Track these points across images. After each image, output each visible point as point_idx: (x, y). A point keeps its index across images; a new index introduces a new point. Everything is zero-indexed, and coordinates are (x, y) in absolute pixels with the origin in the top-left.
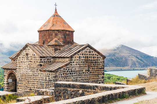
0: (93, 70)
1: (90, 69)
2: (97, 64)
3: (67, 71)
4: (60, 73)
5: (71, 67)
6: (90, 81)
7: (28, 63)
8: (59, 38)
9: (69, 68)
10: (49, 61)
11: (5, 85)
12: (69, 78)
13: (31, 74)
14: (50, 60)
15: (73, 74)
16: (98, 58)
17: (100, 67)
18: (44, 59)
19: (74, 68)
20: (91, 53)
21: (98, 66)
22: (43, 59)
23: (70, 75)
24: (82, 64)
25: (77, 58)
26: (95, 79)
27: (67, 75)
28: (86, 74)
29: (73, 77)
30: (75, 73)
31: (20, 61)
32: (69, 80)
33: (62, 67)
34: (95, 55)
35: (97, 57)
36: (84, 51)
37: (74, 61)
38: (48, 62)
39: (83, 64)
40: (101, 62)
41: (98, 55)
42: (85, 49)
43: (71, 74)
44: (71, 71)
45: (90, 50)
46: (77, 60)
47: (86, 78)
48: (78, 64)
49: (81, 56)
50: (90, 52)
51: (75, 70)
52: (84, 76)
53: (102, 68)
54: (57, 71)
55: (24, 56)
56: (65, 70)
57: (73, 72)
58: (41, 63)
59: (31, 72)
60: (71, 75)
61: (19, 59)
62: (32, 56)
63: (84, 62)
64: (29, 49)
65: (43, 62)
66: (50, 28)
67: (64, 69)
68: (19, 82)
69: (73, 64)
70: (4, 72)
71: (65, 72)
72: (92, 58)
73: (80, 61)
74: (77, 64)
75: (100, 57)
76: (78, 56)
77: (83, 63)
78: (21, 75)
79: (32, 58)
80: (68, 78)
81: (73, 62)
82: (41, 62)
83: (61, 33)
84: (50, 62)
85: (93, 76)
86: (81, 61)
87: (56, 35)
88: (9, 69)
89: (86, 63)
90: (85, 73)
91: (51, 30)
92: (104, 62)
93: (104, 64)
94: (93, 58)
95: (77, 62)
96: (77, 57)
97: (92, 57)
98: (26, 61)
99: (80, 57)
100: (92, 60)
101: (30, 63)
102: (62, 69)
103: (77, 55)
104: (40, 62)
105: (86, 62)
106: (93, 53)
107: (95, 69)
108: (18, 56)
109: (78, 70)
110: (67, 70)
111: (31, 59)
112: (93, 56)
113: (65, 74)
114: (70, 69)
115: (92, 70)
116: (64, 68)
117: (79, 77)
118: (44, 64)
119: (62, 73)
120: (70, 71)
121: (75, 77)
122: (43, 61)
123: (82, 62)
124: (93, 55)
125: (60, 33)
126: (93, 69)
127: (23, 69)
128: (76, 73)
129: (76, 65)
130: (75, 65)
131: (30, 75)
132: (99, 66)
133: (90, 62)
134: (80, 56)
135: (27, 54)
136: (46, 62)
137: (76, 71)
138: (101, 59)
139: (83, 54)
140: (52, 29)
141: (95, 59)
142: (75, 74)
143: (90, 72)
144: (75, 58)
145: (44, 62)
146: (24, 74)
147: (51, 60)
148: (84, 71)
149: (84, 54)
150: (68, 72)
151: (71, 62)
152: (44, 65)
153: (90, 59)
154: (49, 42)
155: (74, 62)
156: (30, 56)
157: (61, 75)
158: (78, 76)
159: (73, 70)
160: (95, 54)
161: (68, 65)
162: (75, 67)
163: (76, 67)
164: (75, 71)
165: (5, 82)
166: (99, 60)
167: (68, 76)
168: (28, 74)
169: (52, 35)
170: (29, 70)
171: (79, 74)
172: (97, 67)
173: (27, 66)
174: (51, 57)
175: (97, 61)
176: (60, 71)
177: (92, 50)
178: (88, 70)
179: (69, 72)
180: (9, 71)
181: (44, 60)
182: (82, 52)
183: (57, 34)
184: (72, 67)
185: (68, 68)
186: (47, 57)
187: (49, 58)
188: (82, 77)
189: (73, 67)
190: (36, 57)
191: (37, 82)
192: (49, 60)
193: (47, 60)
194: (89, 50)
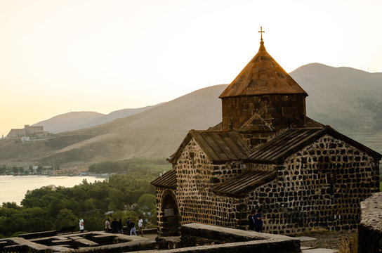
0: (343, 189)
1: (334, 188)
2: (355, 174)
3: (271, 195)
4: (252, 199)
5: (280, 184)
6: (338, 217)
7: (194, 175)
8: (264, 114)
9: (275, 186)
10: (237, 169)
11: (160, 222)
12: (276, 211)
13: (200, 200)
14: (239, 167)
15: (286, 200)
16: (358, 159)
17: (365, 182)
18: (224, 165)
19: (289, 185)
20: (337, 148)
21: (359, 180)
22: (221, 166)
23: (279, 203)
24: (311, 177)
25: (296, 163)
26: (351, 212)
27: (271, 204)
28: (322, 200)
29: (286, 209)
30: (291, 199)
31: (181, 170)
32: (276, 214)
33: (257, 185)
34: (350, 152)
35: (354, 156)
36: (314, 145)
37: (289, 169)
38: (234, 171)
39: (315, 177)
40: (368, 169)
41: (359, 151)
42: (318, 139)
43: (280, 200)
44: (282, 194)
45: (333, 141)
46: (298, 167)
47: (325, 210)
48: (300, 177)
49: (308, 156)
50: (333, 146)
51: (291, 191)
52: (317, 206)
53: (372, 185)
54: (243, 194)
55: (187, 158)
56: (265, 192)
57: (286, 196)
58: (216, 176)
59: (200, 196)
60: (281, 204)
61: (179, 165)
62: (200, 159)
63: (315, 172)
64: (194, 144)
65: (220, 173)
66: (243, 91)
67: (262, 190)
68: (183, 217)
69: (287, 176)
70: (157, 192)
71: (265, 197)
72: (339, 160)
73: (304, 170)
74: (298, 177)
75: (366, 155)
76: (299, 157)
77: (313, 174)
78: (184, 201)
79: (201, 164)
80: (273, 210)
81: (286, 173)
82: (217, 173)
83: (268, 101)
84: (240, 171)
85: (345, 204)
86: (309, 169)
87: (257, 106)
88: (165, 187)
89: (321, 174)
90: (321, 198)
91: (245, 96)
92: (377, 168)
93: (378, 174)
94: (342, 159)
95: (297, 173)
96: (295, 160)
97: (339, 157)
98: (190, 169)
99: (304, 161)
100: (339, 165)
101: (197, 174)
102: (257, 190)
103: (296, 155)
104: (214, 174)
105: (323, 172)
106: (344, 148)
107: (351, 188)
108: (177, 159)
109: (300, 192)
110: (271, 191)
111: (200, 166)
112: (342, 156)
113: (264, 201)
114: (277, 188)
115: (340, 191)
116: (262, 187)
117: (305, 209)
118: (225, 178)
119: (257, 198)
120: (279, 193)
121: (292, 207)
122: (222, 171)
123: (310, 172)
124: (342, 154)
125: (266, 102)
126: (343, 186)
127: (188, 188)
128: (296, 199)
129: (294, 178)
130: (291, 179)
131: (199, 202)
132: (364, 180)
133: (333, 171)
134: (304, 156)
135: (192, 155)
136: (229, 172)
137: (295, 193)
138: (369, 161)
139: (312, 153)
140: (247, 94)
141: (349, 162)
142: (293, 201)
143: (337, 196)
144: (290, 163)
145: (225, 172)
146: (188, 199)
147: (241, 168)
148: (316, 193)
149: (316, 153)
150: (274, 197)
151: (281, 174)
152: (223, 180)
153: (334, 162)
154: (242, 124)
155: (289, 172)
156: (197, 158)
157: (255, 203)
158: (301, 205)
159: (286, 190)
160: (349, 149)
161: (271, 180)
162: (291, 184)
163: (295, 184)
164: (291, 193)
165: (159, 216)
166: (363, 164)
167: (273, 206)
168: (196, 200)
169: (247, 107)
170: (197, 191)
171: (302, 199)
172: (355, 183)
173: (193, 181)
174: (239, 160)
175: (356, 167)
176: (252, 194)
177: (340, 142)
178: (330, 191)
179: (276, 195)
180: (164, 191)
181: (223, 168)
182: (308, 147)
183: (259, 103)
184: (284, 185)
185: (273, 188)
186: (231, 161)
187: (237, 164)
188: (313, 208)
189: (286, 185)
190: (208, 161)
191: (211, 217)
192: (235, 167)
193: (232, 167)
194: (329, 142)
